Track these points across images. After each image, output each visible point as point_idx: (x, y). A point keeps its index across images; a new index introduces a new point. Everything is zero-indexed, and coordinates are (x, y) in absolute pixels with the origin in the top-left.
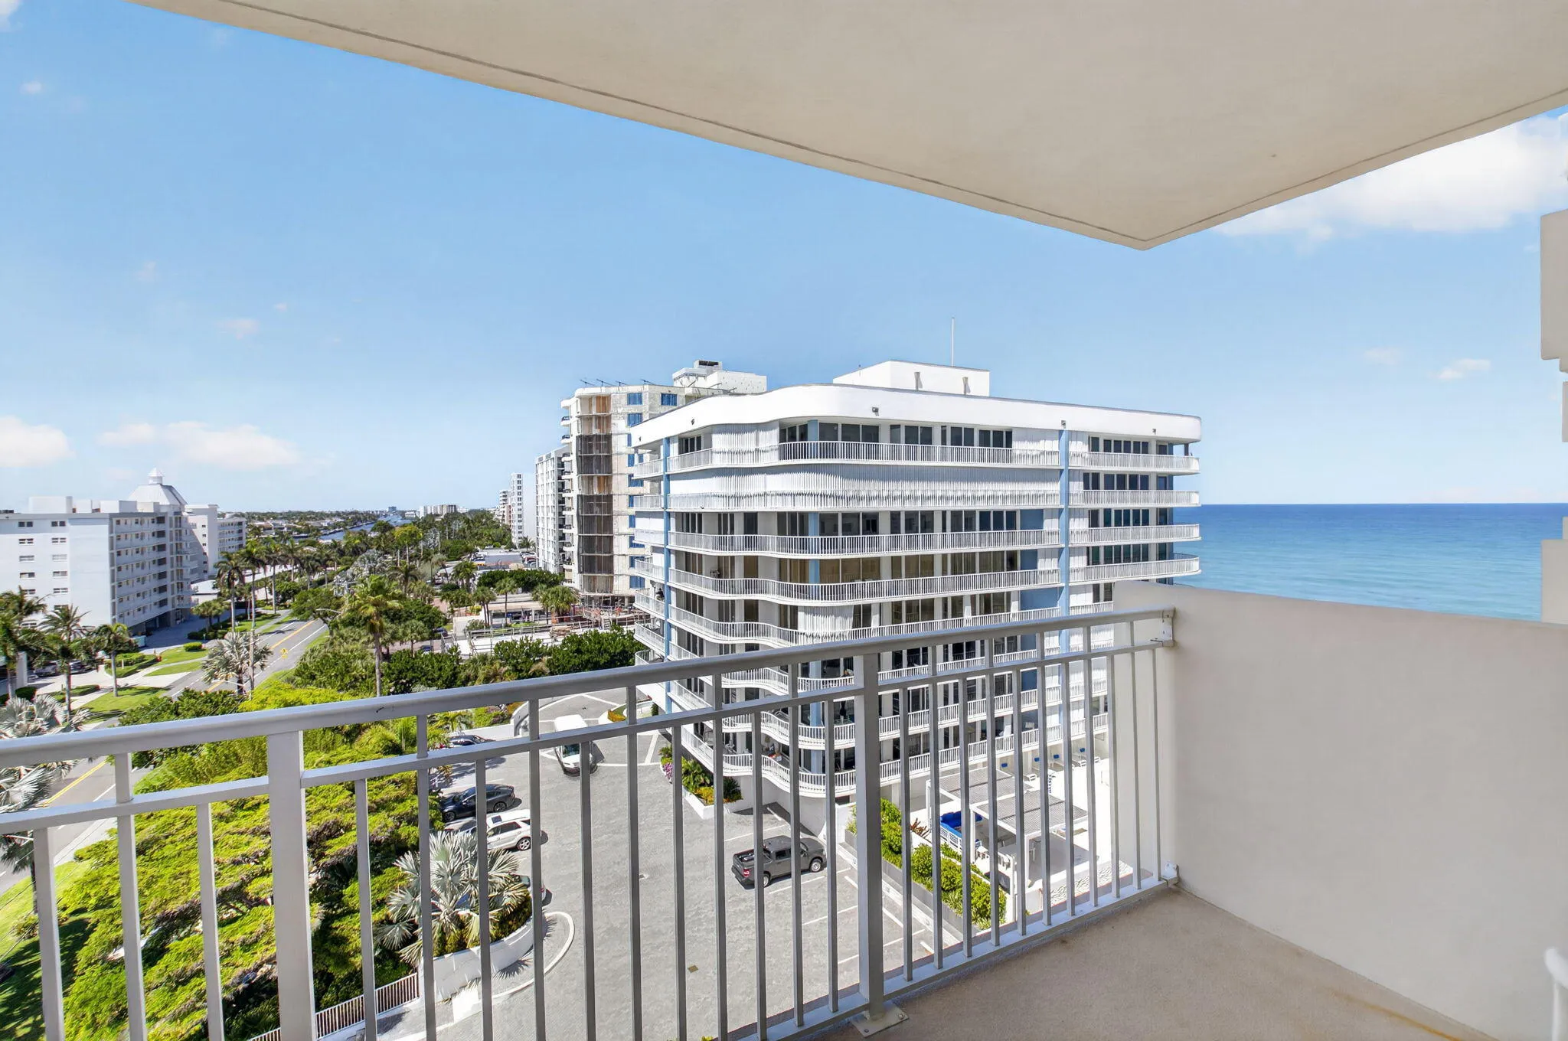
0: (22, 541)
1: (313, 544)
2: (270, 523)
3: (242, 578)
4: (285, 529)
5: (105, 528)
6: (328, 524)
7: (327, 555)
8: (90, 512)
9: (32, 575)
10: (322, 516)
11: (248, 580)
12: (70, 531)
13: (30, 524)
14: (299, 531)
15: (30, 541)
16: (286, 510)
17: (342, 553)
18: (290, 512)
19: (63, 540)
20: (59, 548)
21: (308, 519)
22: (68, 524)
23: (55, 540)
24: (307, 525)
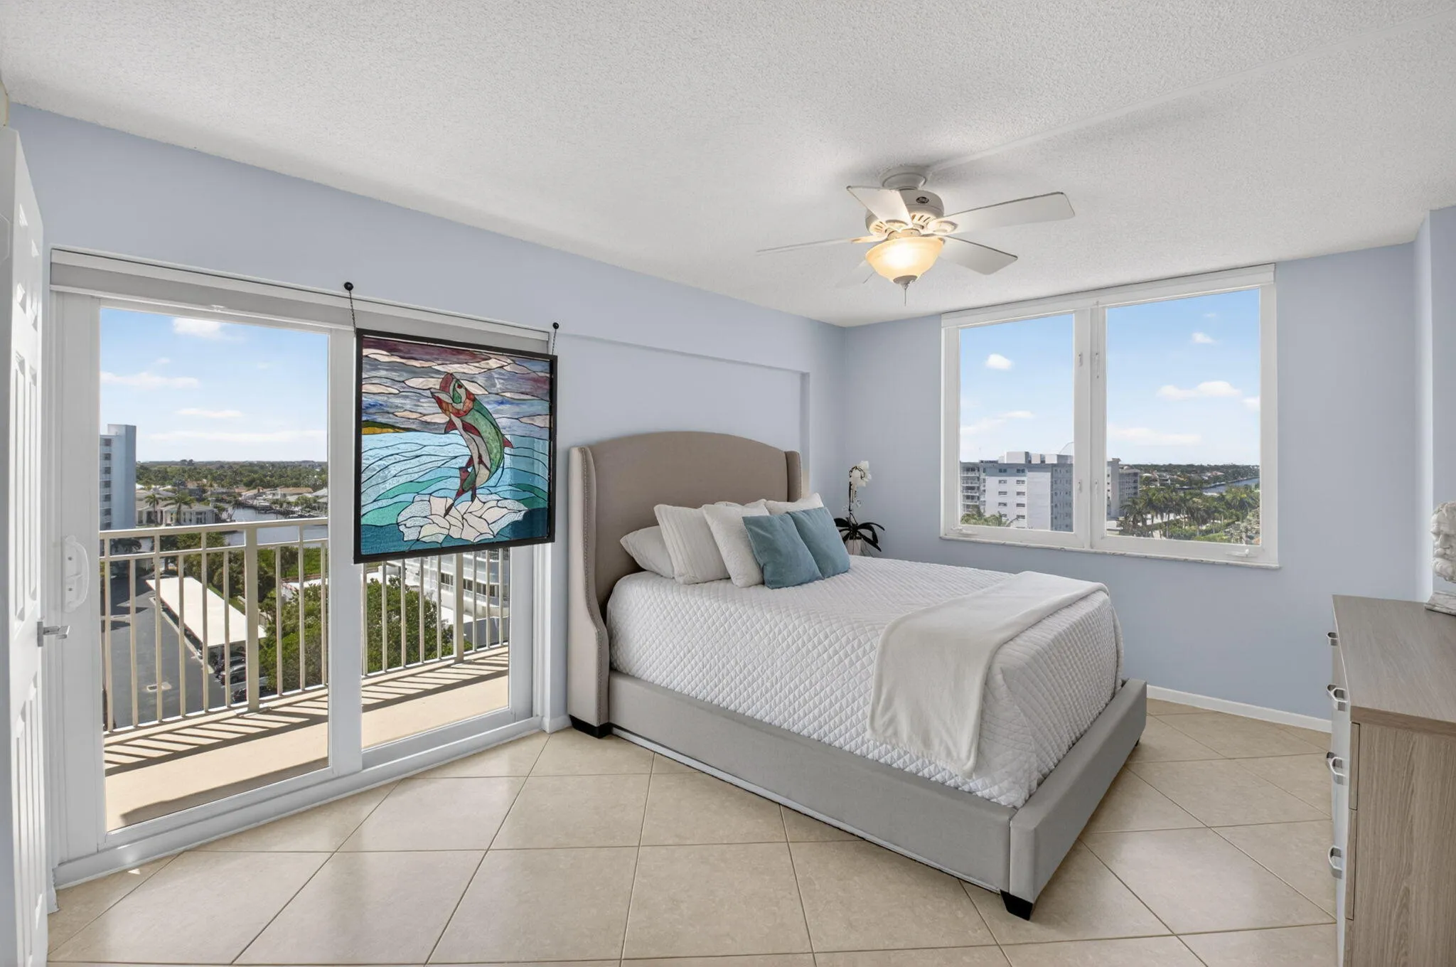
0: (1000, 482)
1: (1200, 495)
2: (1156, 475)
3: (1144, 521)
4: (1169, 482)
5: (1049, 475)
6: (1209, 477)
7: (1215, 507)
8: (1039, 462)
9: (1005, 505)
10: (1202, 469)
11: (1149, 522)
12: (1029, 476)
13: (1005, 471)
14: (1182, 483)
15: (1005, 482)
16: (1167, 463)
17: (1229, 505)
18: (1170, 465)
19: (1023, 482)
20: (1022, 488)
21: (1190, 472)
22: (1026, 471)
23: (1018, 482)
24: (1189, 478)
